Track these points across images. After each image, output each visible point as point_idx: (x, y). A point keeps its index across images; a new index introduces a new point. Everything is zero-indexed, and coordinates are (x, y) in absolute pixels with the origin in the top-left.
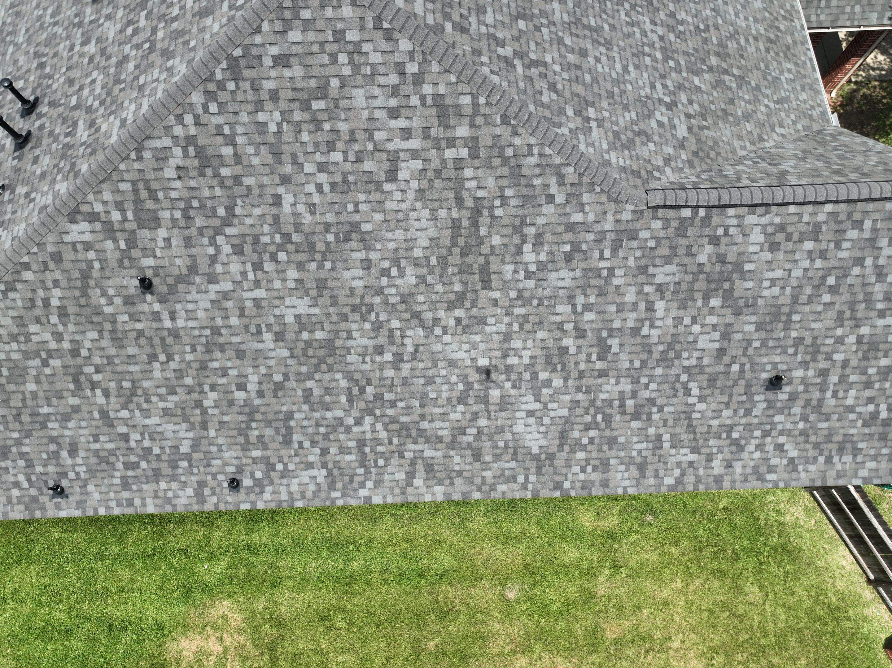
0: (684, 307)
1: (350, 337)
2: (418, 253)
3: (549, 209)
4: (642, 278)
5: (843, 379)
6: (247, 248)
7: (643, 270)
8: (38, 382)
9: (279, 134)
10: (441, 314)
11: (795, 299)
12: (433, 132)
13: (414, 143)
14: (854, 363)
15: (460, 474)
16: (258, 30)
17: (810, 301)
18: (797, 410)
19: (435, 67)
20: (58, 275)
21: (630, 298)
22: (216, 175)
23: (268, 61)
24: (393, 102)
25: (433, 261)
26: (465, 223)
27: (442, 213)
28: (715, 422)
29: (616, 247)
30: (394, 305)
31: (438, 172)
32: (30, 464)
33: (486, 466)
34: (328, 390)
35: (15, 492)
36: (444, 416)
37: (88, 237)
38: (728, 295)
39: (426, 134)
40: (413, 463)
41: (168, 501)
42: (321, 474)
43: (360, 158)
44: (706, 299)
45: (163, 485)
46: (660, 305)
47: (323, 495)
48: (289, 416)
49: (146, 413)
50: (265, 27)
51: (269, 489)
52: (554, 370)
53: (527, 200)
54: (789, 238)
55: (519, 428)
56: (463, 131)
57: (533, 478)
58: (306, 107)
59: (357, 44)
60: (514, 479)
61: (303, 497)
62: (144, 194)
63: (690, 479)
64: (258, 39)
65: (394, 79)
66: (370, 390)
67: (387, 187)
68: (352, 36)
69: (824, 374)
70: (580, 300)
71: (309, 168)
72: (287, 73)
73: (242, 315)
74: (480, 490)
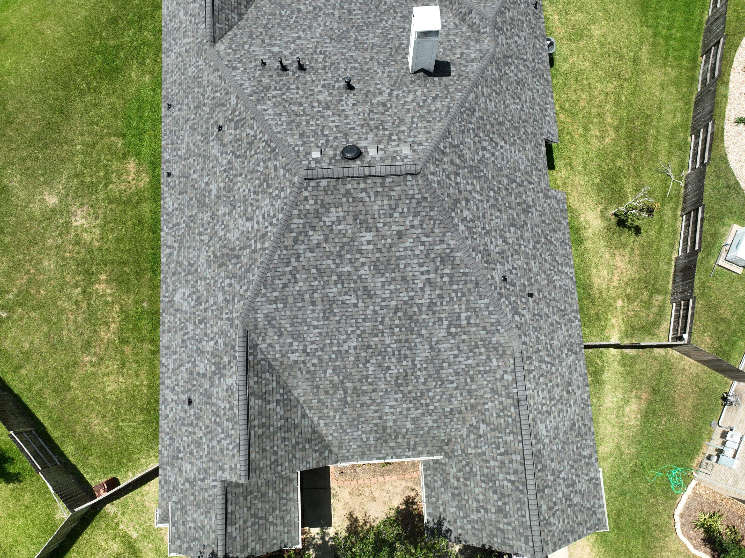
0: (212, 354)
1: (207, 212)
2: (228, 235)
3: (239, 288)
4: (220, 333)
5: (190, 433)
6: (230, 166)
7: (222, 334)
8: (198, 92)
9: (258, 171)
10: (212, 249)
11: (213, 404)
12: (258, 234)
13: (256, 226)
14: (195, 437)
15: (169, 268)
16: (283, 157)
17: (212, 411)
18: (183, 414)
19: (275, 230)
20: (223, 94)
21: (215, 329)
22: (247, 149)
23: (275, 163)
24: (266, 215)
25: (225, 242)
26: (235, 253)
27: (238, 243)
28: (180, 378)
29: (228, 319)
30: (214, 229)
31: (248, 238)
32: (177, 94)
33: (171, 279)
34: (192, 207)
35: (170, 90)
36: (185, 257)
37: (232, 103)
38: (214, 373)
39: (258, 231)
40: (173, 247)
41: (165, 150)
42: (170, 210)
43: (252, 205)
44: (214, 364)
45: (170, 146)
46: (212, 343)
47: (165, 212)
48: (186, 192)
49: (188, 136)
50: (284, 159)
51: (167, 189)
52: (196, 301)
53: (241, 277)
54: (230, 396)
55: (181, 290)
56: (259, 246)
57: (167, 299)
58: (265, 180)
59: (280, 197)
60: (167, 292)
61: (165, 203)
62: (243, 122)
63: (164, 370)
64: (280, 157)
65: (272, 214)
66: (192, 224)
67: (244, 218)
68: (282, 195)
69: (192, 425)
70: (214, 308)
71: (249, 185)
72: (272, 171)
73: (213, 167)
74: (164, 277)
